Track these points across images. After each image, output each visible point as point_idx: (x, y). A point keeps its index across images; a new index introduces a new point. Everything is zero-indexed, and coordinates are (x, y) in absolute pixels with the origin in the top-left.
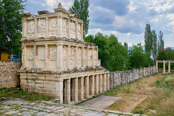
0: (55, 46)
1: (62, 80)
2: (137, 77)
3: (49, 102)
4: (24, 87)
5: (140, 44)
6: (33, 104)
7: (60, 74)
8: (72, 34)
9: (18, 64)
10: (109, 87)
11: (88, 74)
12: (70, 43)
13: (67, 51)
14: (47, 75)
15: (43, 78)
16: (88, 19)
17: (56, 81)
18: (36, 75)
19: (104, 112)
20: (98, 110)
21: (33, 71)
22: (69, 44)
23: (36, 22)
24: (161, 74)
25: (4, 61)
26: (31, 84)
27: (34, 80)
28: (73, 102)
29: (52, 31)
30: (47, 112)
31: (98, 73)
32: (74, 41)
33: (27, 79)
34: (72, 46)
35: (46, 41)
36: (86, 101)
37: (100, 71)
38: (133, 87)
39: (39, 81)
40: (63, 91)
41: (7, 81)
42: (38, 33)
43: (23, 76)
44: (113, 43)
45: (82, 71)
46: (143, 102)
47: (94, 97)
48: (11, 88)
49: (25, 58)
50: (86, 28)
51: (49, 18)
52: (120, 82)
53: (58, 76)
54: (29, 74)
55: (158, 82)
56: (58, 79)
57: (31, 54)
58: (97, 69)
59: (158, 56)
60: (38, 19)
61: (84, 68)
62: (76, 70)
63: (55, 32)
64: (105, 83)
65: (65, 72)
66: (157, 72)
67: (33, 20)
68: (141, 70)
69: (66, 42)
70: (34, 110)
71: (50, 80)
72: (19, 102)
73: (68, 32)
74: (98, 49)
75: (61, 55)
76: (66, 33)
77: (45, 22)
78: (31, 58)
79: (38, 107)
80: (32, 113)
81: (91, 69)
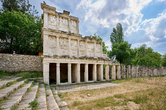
8: (64, 28)
10: (120, 77)
12: (59, 34)
31: (101, 63)
37: (106, 62)
61: (78, 57)
64: (114, 73)
69: (52, 33)
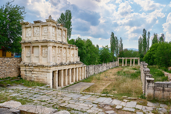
0: (46, 46)
1: (51, 71)
2: (105, 69)
3: (42, 87)
4: (23, 77)
5: (107, 46)
6: (30, 89)
7: (50, 67)
8: (59, 38)
9: (19, 59)
10: (85, 77)
11: (71, 67)
13: (55, 50)
14: (40, 68)
15: (38, 70)
16: (71, 27)
17: (47, 72)
18: (33, 68)
19: (82, 93)
20: (77, 92)
21: (30, 65)
22: (57, 45)
23: (32, 29)
24: (120, 67)
25: (9, 58)
26: (29, 74)
27: (31, 71)
28: (60, 87)
29: (45, 35)
30: (40, 94)
32: (61, 43)
33: (26, 71)
34: (59, 47)
35: (40, 43)
36: (69, 86)
37: (79, 65)
38: (102, 76)
39: (35, 72)
40: (53, 79)
41: (10, 72)
42: (34, 37)
43: (22, 69)
44: (89, 45)
45: (67, 65)
46: (108, 86)
47: (75, 83)
48: (14, 77)
49: (24, 55)
50: (69, 34)
51: (42, 26)
52: (94, 73)
53: (49, 68)
54: (27, 67)
55: (119, 72)
56: (49, 71)
57: (28, 52)
58: (77, 63)
59: (119, 54)
60: (34, 27)
61: (67, 63)
62: (62, 64)
63: (46, 37)
64: (83, 74)
65: (54, 66)
66: (118, 65)
67: (30, 27)
68: (108, 64)
69: (54, 44)
70: (31, 93)
71: (43, 72)
72: (20, 87)
73: (56, 37)
74: (78, 49)
75: (51, 53)
76: (55, 37)
77: (39, 29)
78: (28, 55)
79: (34, 91)
80: (30, 95)
81: (73, 64)
